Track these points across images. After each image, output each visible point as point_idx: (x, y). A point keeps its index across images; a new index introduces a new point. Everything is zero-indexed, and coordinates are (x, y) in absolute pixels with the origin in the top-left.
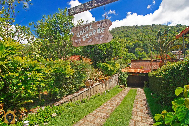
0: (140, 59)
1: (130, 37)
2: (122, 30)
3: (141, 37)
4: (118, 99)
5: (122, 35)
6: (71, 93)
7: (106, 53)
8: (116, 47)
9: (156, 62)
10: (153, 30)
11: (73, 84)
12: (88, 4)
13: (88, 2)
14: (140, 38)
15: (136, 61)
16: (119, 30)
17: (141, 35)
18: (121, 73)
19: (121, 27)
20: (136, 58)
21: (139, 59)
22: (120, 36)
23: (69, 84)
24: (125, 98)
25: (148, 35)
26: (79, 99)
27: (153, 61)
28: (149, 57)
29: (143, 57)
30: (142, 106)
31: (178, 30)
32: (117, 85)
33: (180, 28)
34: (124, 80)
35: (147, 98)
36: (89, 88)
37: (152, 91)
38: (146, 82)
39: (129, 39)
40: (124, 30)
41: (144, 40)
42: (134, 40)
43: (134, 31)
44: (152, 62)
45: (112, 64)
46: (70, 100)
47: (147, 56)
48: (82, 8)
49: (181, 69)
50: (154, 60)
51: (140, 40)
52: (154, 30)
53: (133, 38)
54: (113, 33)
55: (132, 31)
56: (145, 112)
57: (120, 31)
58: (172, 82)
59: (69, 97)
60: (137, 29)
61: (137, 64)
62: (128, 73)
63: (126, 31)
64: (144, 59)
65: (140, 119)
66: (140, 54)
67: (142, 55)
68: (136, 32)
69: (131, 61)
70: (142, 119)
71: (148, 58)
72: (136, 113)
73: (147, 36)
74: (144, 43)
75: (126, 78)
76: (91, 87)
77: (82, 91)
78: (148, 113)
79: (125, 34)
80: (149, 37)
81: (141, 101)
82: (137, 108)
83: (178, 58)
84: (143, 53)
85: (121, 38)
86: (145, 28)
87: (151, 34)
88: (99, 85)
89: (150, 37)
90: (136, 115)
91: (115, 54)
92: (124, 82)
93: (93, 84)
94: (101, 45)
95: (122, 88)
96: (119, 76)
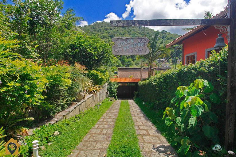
0: (126, 66)
2: (106, 28)
4: (113, 112)
5: (106, 34)
6: (63, 108)
7: (97, 59)
8: (108, 51)
10: (140, 32)
11: (65, 97)
12: (131, 22)
13: (131, 20)
15: (122, 69)
16: (102, 26)
18: (110, 83)
19: (104, 23)
20: (122, 65)
22: (103, 35)
23: (61, 97)
24: (120, 109)
26: (73, 116)
28: (136, 64)
29: (129, 65)
30: (138, 114)
31: (163, 37)
32: (107, 97)
33: (165, 34)
34: (114, 91)
35: (140, 107)
36: (82, 102)
37: (143, 100)
38: (136, 93)
40: (109, 28)
43: (120, 31)
45: (103, 72)
46: (64, 117)
47: (133, 63)
48: (125, 24)
49: (174, 77)
50: (144, 69)
52: (142, 33)
54: (94, 30)
55: (118, 31)
56: (143, 118)
57: (103, 28)
58: (165, 89)
59: (63, 113)
60: (123, 29)
61: (125, 73)
62: (119, 83)
63: (111, 29)
64: (130, 67)
65: (141, 124)
66: (127, 60)
67: (129, 62)
68: (122, 32)
69: (119, 69)
70: (143, 124)
71: (134, 65)
72: (136, 120)
75: (116, 89)
76: (83, 100)
77: (75, 106)
78: (145, 119)
79: (110, 34)
81: (136, 111)
82: (135, 116)
83: (162, 66)
84: (130, 59)
85: (104, 37)
86: (132, 29)
88: (90, 97)
90: (137, 121)
91: (107, 60)
92: (114, 93)
93: (85, 97)
94: (91, 48)
95: (112, 100)
96: (108, 87)
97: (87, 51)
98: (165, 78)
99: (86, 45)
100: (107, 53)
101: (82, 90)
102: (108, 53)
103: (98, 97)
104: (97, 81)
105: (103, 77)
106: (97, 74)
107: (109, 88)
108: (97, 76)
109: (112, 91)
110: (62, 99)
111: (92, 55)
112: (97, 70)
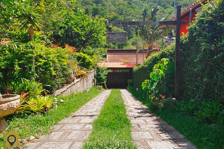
1: (104, 5)
3: (121, 6)
7: (84, 39)
8: (96, 30)
9: (142, 53)
14: (120, 9)
15: (113, 51)
17: (121, 4)
18: (97, 68)
21: (117, 47)
25: (133, 5)
27: (138, 51)
28: (133, 44)
29: (123, 45)
31: (174, 3)
32: (94, 85)
34: (103, 78)
38: (130, 81)
39: (102, 9)
41: (125, 14)
42: (110, 11)
44: (138, 53)
45: (90, 55)
50: (140, 51)
51: (120, 14)
53: (108, 7)
61: (116, 56)
62: (108, 69)
64: (125, 48)
69: (108, 51)
71: (130, 45)
73: (131, 7)
74: (125, 19)
75: (105, 75)
76: (73, 83)
80: (133, 8)
87: (137, 5)
88: (79, 81)
89: (136, 10)
91: (95, 40)
92: (103, 81)
93: (74, 80)
94: (78, 27)
95: (100, 89)
96: (95, 73)
97: (73, 30)
98: (154, 60)
99: (72, 24)
100: (94, 32)
101: (72, 73)
102: (96, 33)
103: (85, 84)
104: (84, 64)
105: (91, 60)
106: (84, 56)
107: (97, 75)
108: (84, 59)
109: (101, 78)
110: (58, 78)
111: (78, 35)
112: (84, 53)
